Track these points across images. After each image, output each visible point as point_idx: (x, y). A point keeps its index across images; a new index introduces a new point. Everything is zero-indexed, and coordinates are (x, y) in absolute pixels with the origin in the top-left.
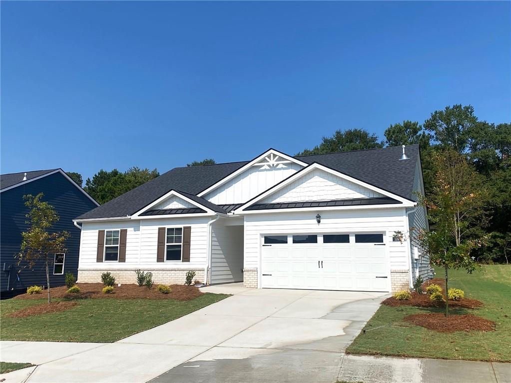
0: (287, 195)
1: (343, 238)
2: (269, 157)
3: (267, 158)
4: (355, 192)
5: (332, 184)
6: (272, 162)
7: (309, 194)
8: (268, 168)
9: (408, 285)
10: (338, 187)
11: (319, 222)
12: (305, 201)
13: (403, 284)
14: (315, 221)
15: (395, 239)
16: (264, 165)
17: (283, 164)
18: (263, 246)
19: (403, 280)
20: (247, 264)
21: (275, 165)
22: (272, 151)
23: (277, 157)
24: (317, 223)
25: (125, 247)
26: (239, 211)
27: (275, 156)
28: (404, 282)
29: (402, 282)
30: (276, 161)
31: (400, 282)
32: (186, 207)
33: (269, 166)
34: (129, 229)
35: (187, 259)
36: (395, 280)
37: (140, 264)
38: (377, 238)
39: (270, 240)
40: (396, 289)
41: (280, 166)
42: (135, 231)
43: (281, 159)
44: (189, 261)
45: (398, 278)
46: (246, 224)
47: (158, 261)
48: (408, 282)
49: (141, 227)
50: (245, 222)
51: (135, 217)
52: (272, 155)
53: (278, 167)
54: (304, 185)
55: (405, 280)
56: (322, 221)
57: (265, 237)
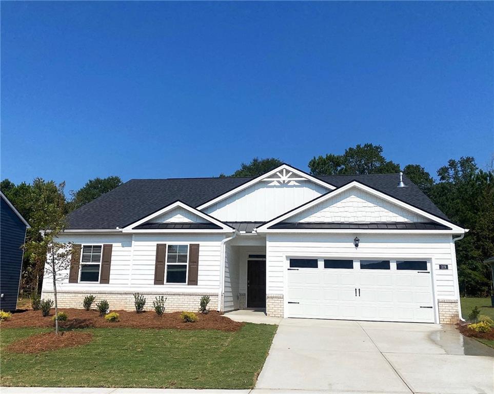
0: (318, 214)
1: (383, 265)
2: (281, 172)
3: (278, 173)
4: (397, 215)
5: (371, 205)
6: (284, 178)
7: (344, 214)
8: (278, 184)
9: (457, 316)
10: (378, 208)
11: (357, 245)
12: (340, 222)
13: (453, 315)
14: (352, 245)
15: (442, 267)
16: (274, 181)
17: (296, 181)
18: (288, 269)
19: (452, 311)
20: (270, 290)
21: (286, 182)
22: (284, 166)
23: (291, 173)
24: (354, 246)
25: (110, 265)
26: (263, 229)
27: (288, 172)
28: (453, 313)
29: (451, 313)
30: (289, 178)
31: (449, 313)
32: (192, 221)
33: (279, 182)
34: (114, 244)
35: (194, 281)
36: (444, 310)
37: (130, 287)
38: (420, 265)
39: (296, 263)
40: (445, 320)
41: (291, 183)
42: (123, 247)
43: (295, 175)
44: (197, 285)
45: (447, 308)
46: (268, 244)
47: (155, 284)
48: (457, 313)
49: (133, 242)
50: (267, 242)
51: (128, 229)
52: (284, 170)
53: (289, 184)
54: (339, 204)
55: (455, 311)
56: (359, 244)
57: (291, 260)
